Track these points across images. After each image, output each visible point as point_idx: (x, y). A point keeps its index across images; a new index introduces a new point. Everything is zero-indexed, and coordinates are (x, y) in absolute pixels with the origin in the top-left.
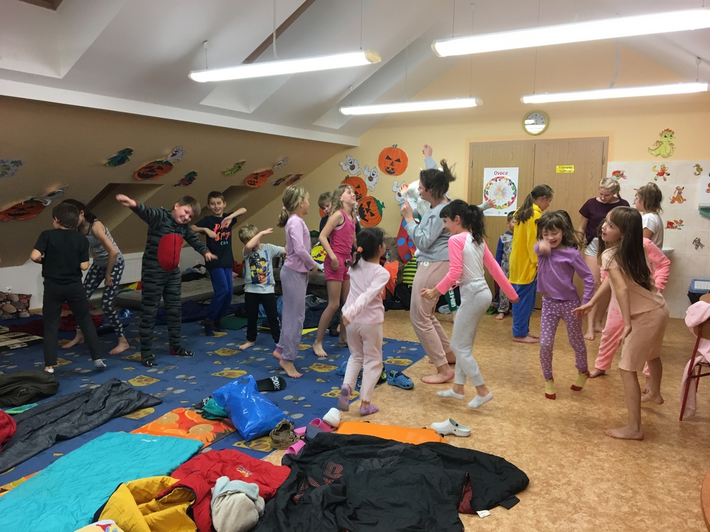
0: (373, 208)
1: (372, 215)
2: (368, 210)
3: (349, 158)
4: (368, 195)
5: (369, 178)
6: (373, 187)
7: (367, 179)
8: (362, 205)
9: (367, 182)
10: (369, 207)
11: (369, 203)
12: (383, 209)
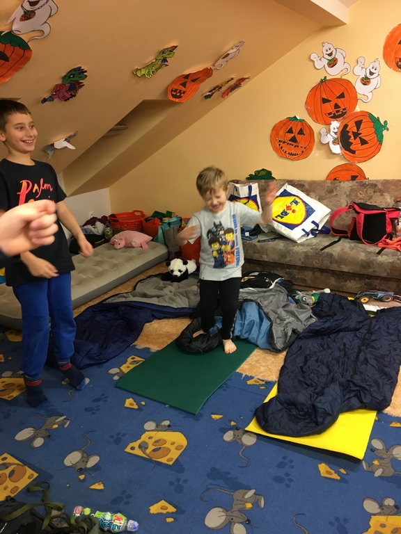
0: (365, 131)
1: (364, 142)
2: (356, 135)
3: (327, 46)
4: (358, 109)
5: (362, 80)
6: (370, 95)
7: (359, 81)
8: (346, 126)
9: (359, 87)
10: (358, 129)
11: (358, 124)
12: (385, 132)
